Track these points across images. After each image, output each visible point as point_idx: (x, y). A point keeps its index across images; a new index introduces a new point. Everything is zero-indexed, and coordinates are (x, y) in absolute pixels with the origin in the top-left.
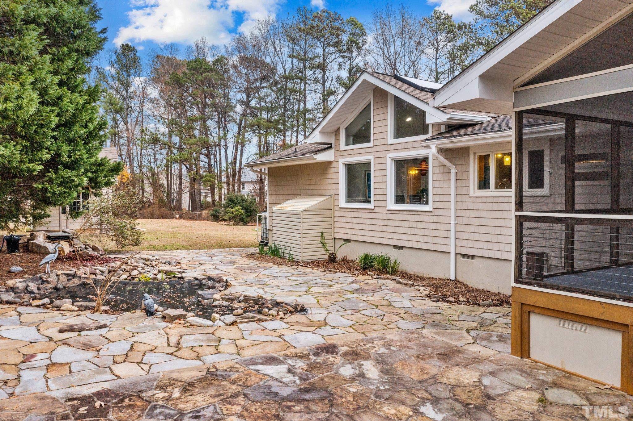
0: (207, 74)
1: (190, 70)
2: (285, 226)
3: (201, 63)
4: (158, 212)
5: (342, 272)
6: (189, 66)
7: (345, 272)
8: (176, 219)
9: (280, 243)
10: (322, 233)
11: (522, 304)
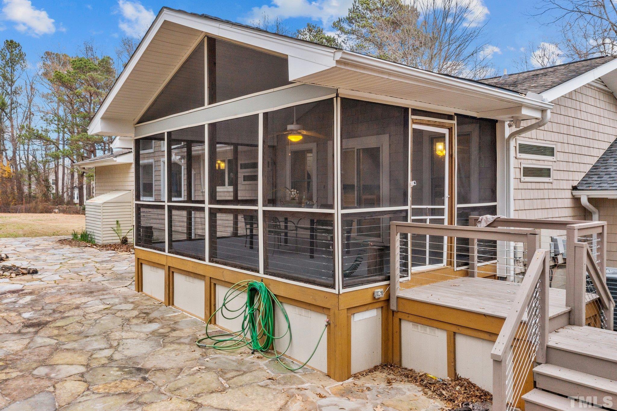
0: (92, 73)
1: (74, 69)
2: (92, 216)
3: (85, 63)
4: (40, 207)
5: (112, 250)
6: (74, 64)
7: (114, 250)
8: (55, 213)
9: (90, 230)
10: (117, 221)
11: (138, 259)
